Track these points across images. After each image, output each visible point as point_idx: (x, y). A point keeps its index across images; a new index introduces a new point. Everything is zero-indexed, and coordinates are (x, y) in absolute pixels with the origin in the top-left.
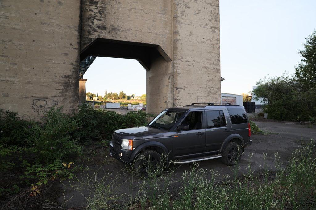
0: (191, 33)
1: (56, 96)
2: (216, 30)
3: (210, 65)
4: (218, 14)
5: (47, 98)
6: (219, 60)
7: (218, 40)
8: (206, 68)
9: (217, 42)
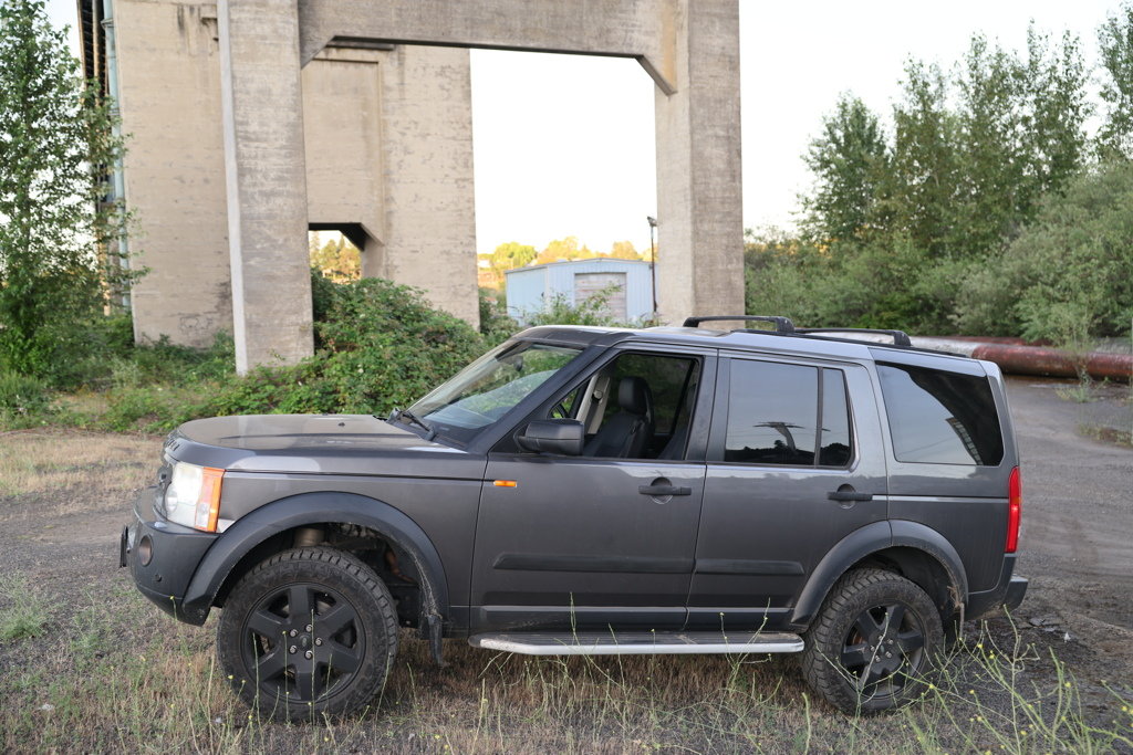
0: (416, 196)
1: (210, 313)
2: (466, 183)
3: (455, 247)
4: (471, 154)
5: (198, 315)
6: (474, 237)
7: (471, 201)
8: (448, 253)
9: (467, 205)
